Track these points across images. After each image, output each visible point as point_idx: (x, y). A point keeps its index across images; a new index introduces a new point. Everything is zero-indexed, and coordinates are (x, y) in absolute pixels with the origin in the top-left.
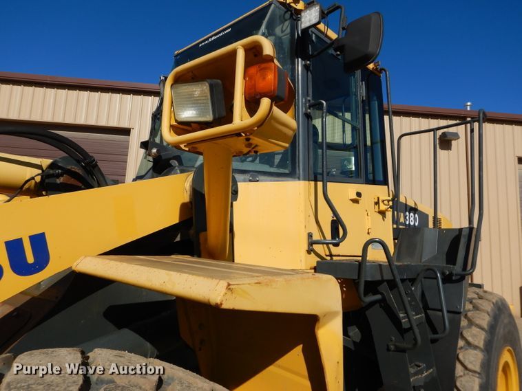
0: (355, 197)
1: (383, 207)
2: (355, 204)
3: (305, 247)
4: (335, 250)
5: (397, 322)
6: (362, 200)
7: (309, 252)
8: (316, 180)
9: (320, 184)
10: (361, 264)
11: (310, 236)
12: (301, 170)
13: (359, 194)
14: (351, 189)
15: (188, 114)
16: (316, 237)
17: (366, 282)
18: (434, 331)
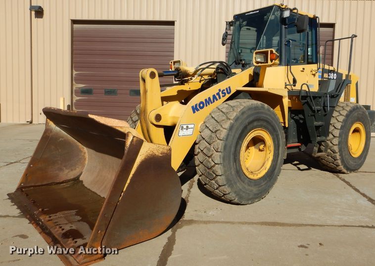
0: (302, 70)
1: (314, 73)
2: (303, 72)
3: (284, 87)
4: (294, 88)
5: (311, 108)
6: (305, 71)
7: (285, 88)
8: (288, 66)
9: (289, 67)
10: (300, 91)
11: (286, 83)
12: (283, 63)
13: (304, 69)
14: (301, 67)
15: (259, 60)
16: (288, 83)
17: (302, 96)
18: (325, 112)
